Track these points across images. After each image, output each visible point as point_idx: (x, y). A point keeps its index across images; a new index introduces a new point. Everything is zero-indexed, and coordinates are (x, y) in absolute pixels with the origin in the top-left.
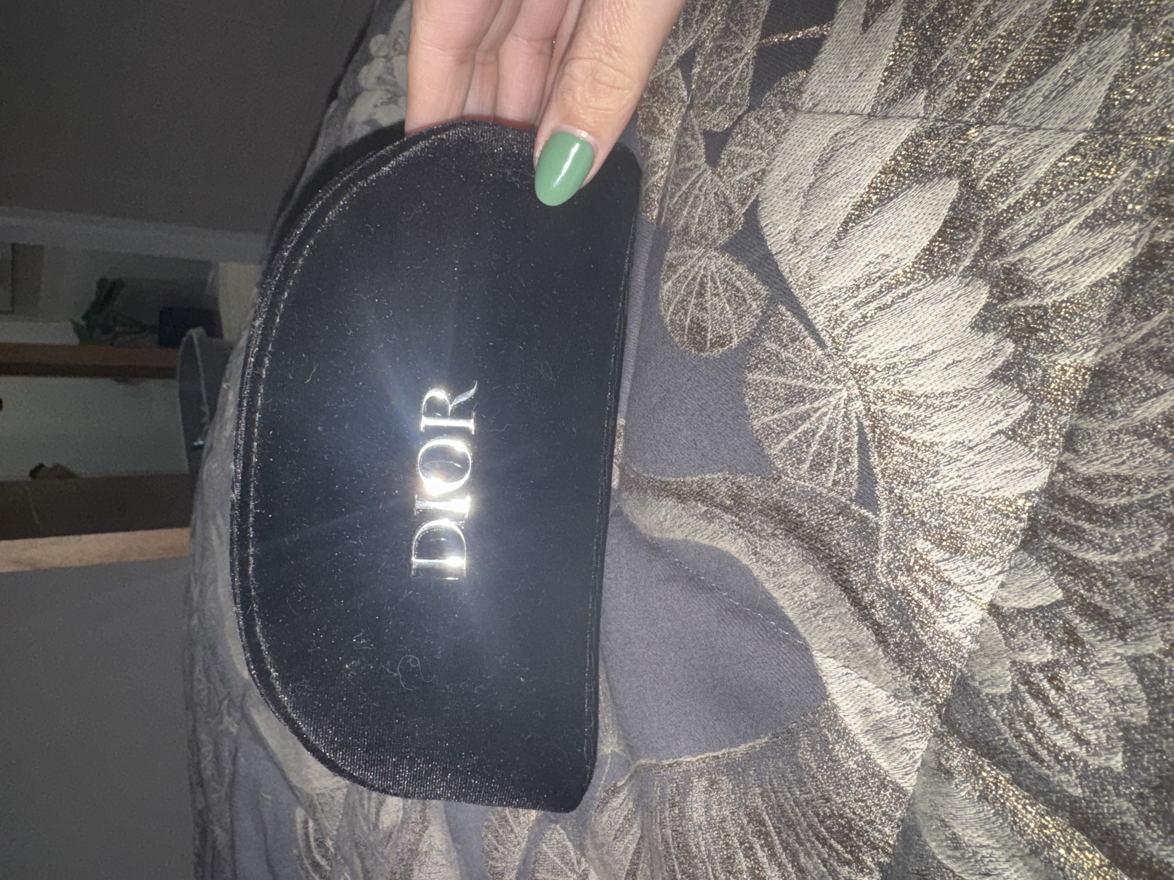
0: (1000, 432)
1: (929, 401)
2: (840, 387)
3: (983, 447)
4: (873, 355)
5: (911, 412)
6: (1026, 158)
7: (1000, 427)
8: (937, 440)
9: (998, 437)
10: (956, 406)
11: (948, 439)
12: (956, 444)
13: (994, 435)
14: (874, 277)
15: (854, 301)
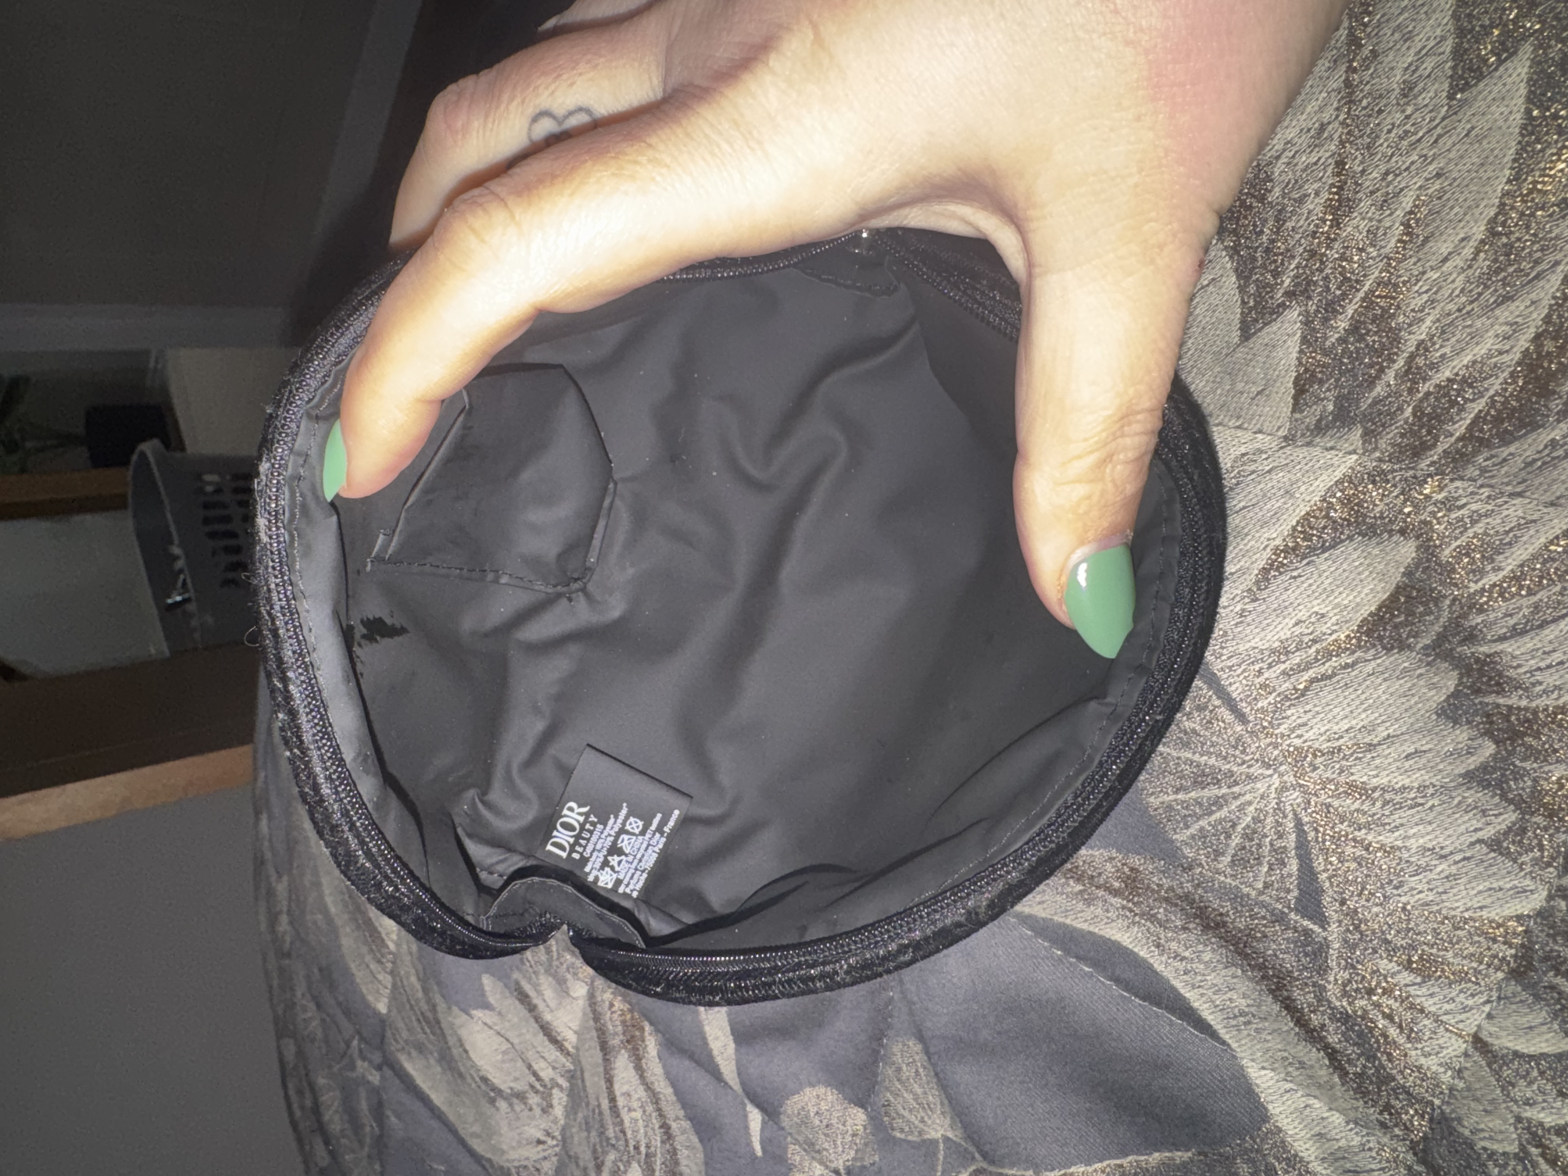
0: (1480, 841)
1: (1387, 797)
2: (1270, 772)
3: (1458, 857)
4: (1310, 735)
5: (1365, 807)
6: (1507, 533)
7: (1480, 835)
8: (1399, 843)
9: (1478, 847)
10: (1422, 804)
11: (1413, 844)
12: (1424, 850)
13: (1473, 844)
14: (1306, 639)
15: (1283, 667)
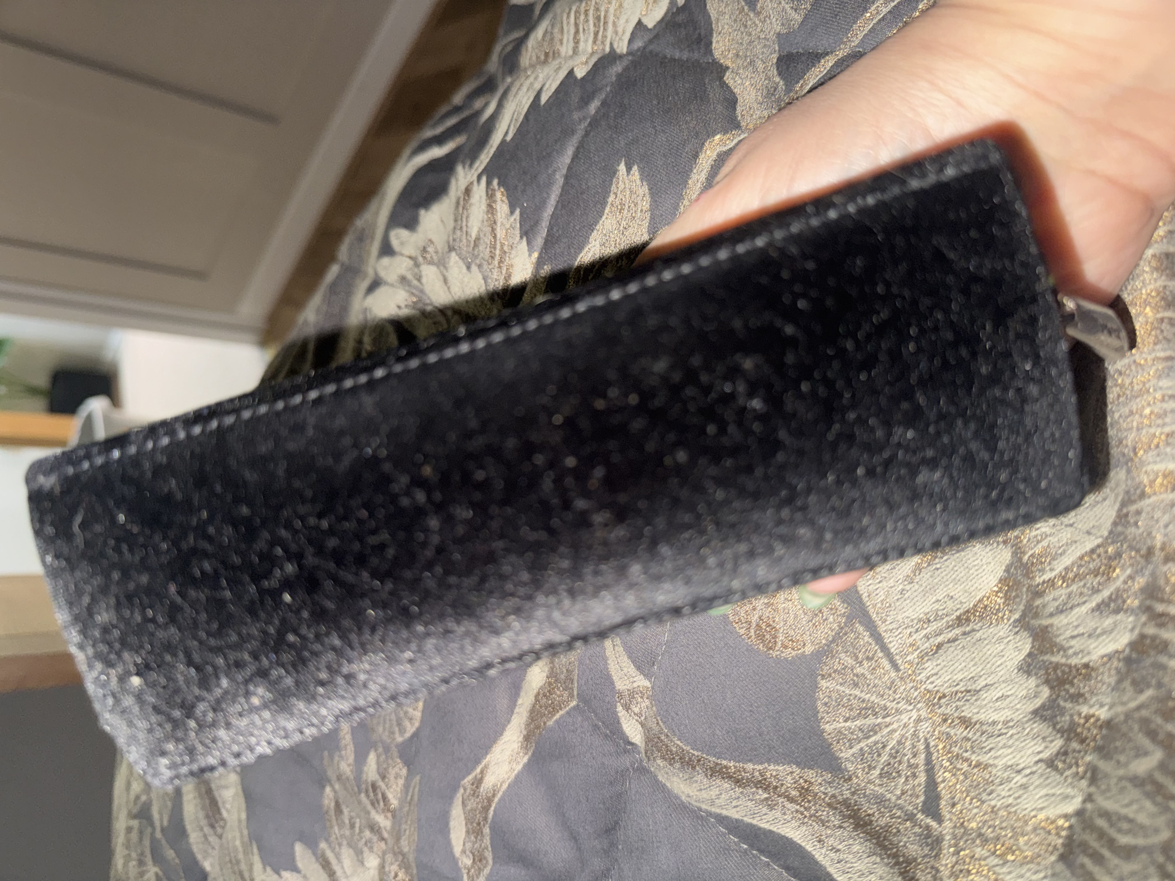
0: (1040, 761)
1: (984, 728)
2: (911, 707)
3: (1028, 771)
4: (938, 682)
5: (970, 735)
7: (1041, 756)
8: (991, 762)
9: (1040, 765)
10: (1006, 734)
11: (1000, 763)
12: (1007, 767)
13: (1037, 762)
14: (940, 613)
15: (925, 632)
